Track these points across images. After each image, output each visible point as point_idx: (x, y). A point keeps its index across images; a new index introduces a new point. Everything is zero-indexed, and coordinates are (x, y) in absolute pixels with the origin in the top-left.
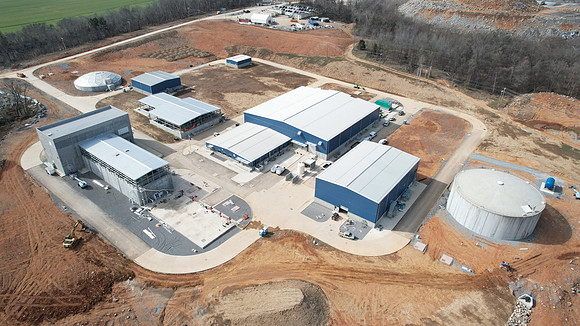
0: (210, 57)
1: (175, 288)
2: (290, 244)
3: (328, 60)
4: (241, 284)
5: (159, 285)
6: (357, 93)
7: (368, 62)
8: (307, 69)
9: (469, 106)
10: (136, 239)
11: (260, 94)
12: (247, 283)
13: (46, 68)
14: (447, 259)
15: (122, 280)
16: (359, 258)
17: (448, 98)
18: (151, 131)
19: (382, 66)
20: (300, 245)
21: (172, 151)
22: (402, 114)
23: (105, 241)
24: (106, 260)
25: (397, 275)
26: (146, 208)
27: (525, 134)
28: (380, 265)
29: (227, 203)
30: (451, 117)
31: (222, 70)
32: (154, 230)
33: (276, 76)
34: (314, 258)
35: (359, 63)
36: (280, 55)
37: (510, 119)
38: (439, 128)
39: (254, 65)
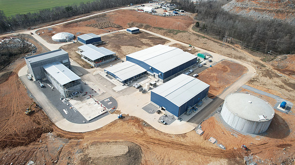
0: (120, 27)
1: (70, 139)
2: (132, 123)
3: (179, 32)
4: (101, 141)
5: (63, 136)
6: (190, 49)
7: (199, 34)
8: (167, 35)
9: (249, 60)
10: (59, 113)
11: (139, 47)
12: (104, 140)
13: (42, 30)
14: (213, 140)
15: (47, 132)
16: (165, 134)
17: (238, 55)
18: (81, 62)
19: (206, 36)
20: (137, 125)
21: (88, 73)
22: (211, 61)
23: (45, 113)
24: (42, 122)
25: (183, 145)
26: (67, 99)
27: (278, 76)
28: (175, 139)
29: (107, 100)
30: (237, 64)
31: (124, 34)
32: (68, 110)
33: (150, 38)
34: (142, 132)
35: (194, 34)
36: (155, 28)
37: (271, 68)
38: (229, 70)
39: (141, 32)
